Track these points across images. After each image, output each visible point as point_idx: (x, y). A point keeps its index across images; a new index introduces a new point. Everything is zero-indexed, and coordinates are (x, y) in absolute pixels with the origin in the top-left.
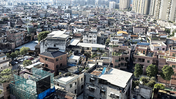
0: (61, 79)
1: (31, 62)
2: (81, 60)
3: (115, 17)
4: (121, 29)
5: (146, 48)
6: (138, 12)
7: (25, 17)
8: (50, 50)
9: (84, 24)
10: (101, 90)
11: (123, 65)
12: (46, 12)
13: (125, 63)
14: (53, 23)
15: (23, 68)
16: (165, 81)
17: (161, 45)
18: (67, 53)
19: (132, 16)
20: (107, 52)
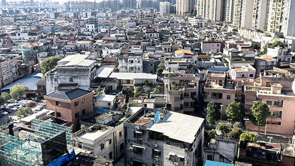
0: (84, 136)
1: (31, 110)
2: (117, 101)
3: (170, 28)
4: (182, 47)
5: (224, 76)
6: (207, 18)
7: (17, 34)
8: (62, 88)
9: (119, 41)
10: (153, 150)
11: (188, 106)
12: (53, 23)
13: (191, 103)
14: (67, 42)
15: (18, 121)
16: (257, 128)
17: (246, 70)
18: (93, 91)
19: (199, 24)
20: (160, 85)
